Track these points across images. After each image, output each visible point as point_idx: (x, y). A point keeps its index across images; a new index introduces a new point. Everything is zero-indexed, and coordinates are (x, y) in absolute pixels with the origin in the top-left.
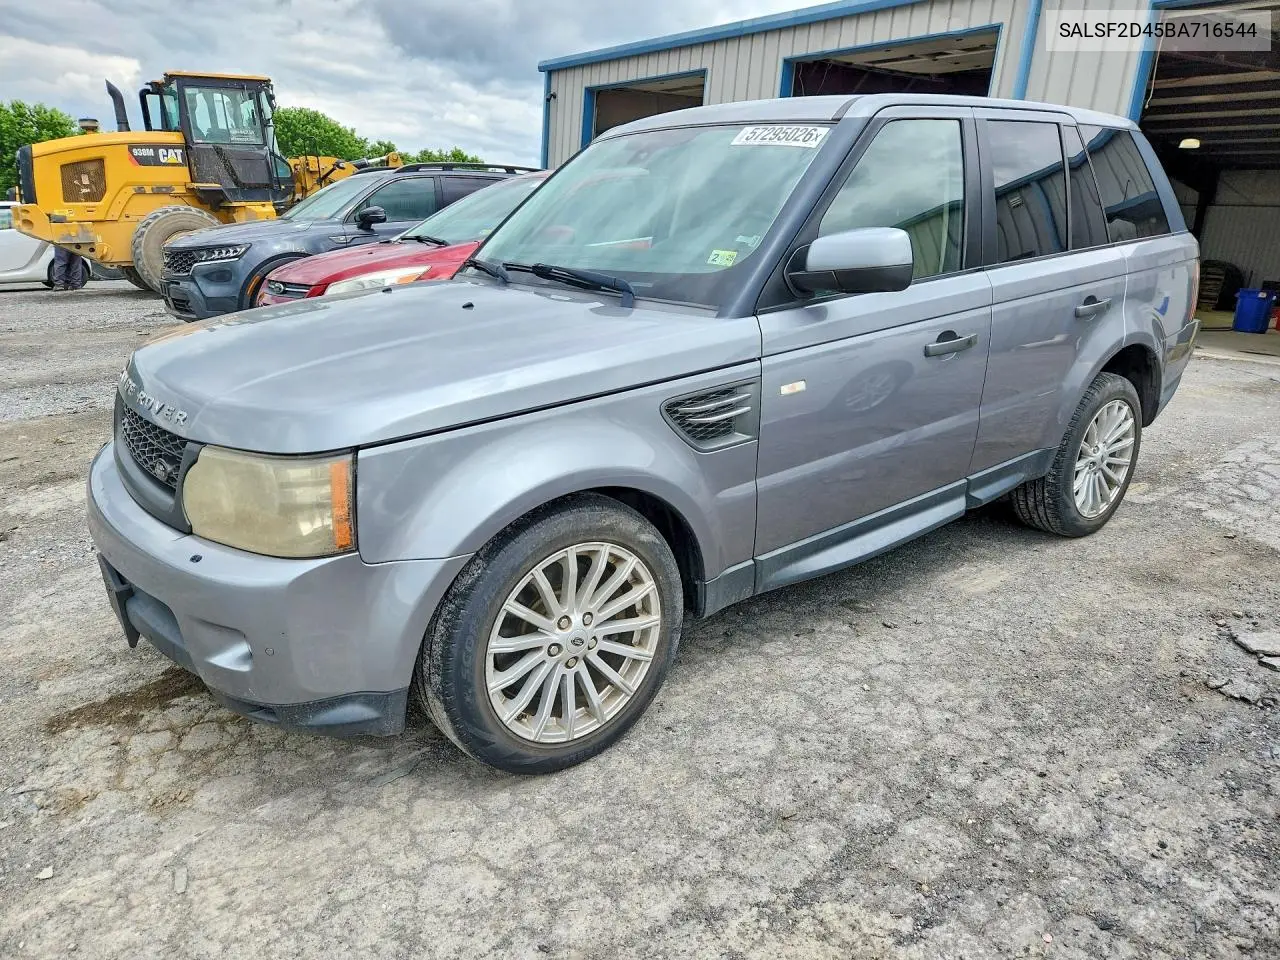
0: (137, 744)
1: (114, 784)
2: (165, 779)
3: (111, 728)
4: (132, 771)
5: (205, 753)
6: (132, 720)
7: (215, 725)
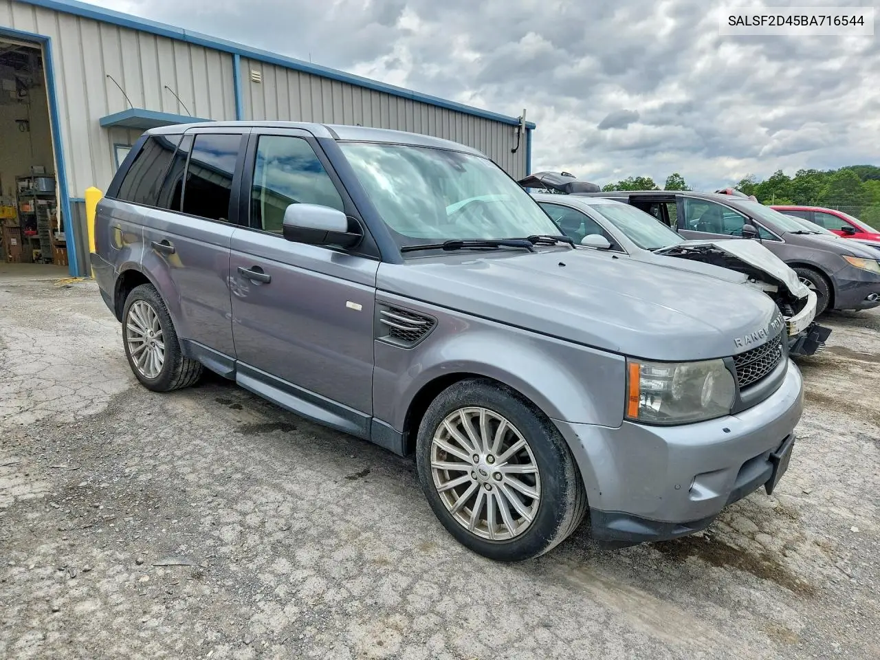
0: (775, 546)
1: (803, 539)
2: (780, 523)
3: (781, 563)
4: (790, 537)
5: (752, 518)
6: (766, 557)
7: (733, 524)
